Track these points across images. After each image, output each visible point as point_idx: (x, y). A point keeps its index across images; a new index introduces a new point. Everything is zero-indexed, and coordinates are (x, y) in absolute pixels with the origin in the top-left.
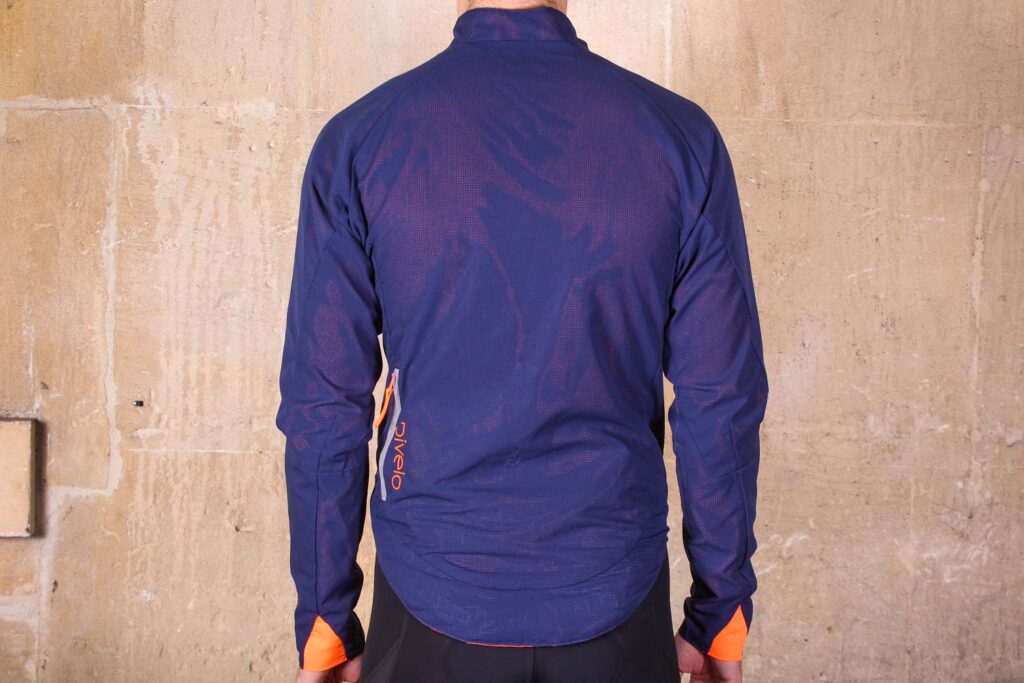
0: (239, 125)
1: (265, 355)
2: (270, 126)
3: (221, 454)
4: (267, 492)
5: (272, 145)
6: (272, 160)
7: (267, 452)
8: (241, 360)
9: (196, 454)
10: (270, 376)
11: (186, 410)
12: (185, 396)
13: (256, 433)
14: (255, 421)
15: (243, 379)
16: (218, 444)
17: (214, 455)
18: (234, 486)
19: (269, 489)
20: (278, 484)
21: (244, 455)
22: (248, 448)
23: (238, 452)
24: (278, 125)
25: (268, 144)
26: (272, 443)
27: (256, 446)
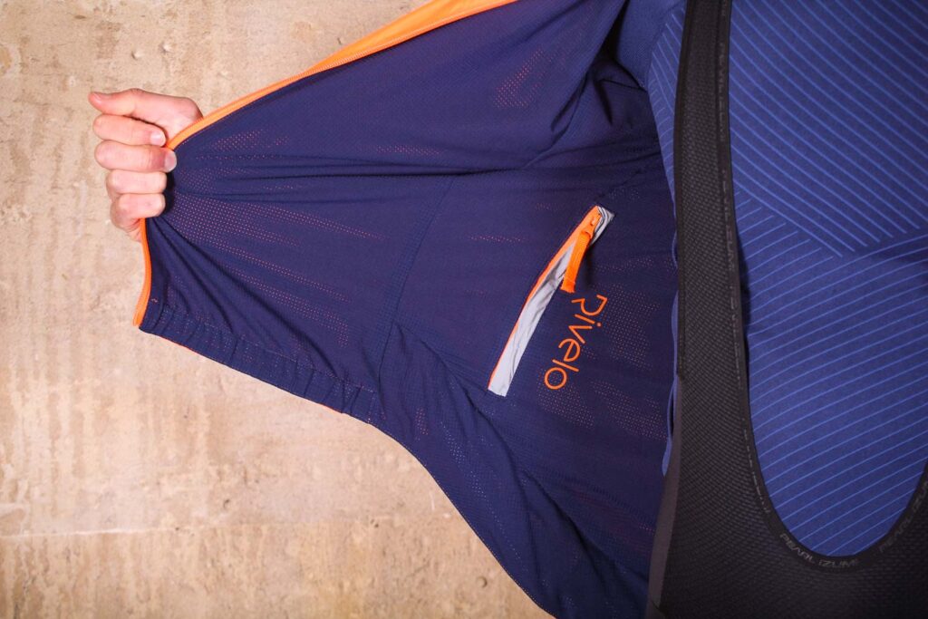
0: (113, 20)
1: (175, 378)
2: (163, 17)
3: (115, 535)
4: (192, 589)
5: (167, 47)
6: (168, 72)
7: (187, 527)
8: (138, 388)
9: (77, 538)
10: (185, 409)
11: (56, 471)
12: (53, 450)
13: (168, 499)
14: (164, 480)
15: (143, 418)
16: (110, 521)
17: (105, 537)
18: (138, 584)
19: (194, 584)
20: (207, 575)
21: (151, 534)
22: (156, 523)
23: (142, 531)
24: (175, 15)
25: (161, 46)
26: (195, 514)
27: (169, 520)
